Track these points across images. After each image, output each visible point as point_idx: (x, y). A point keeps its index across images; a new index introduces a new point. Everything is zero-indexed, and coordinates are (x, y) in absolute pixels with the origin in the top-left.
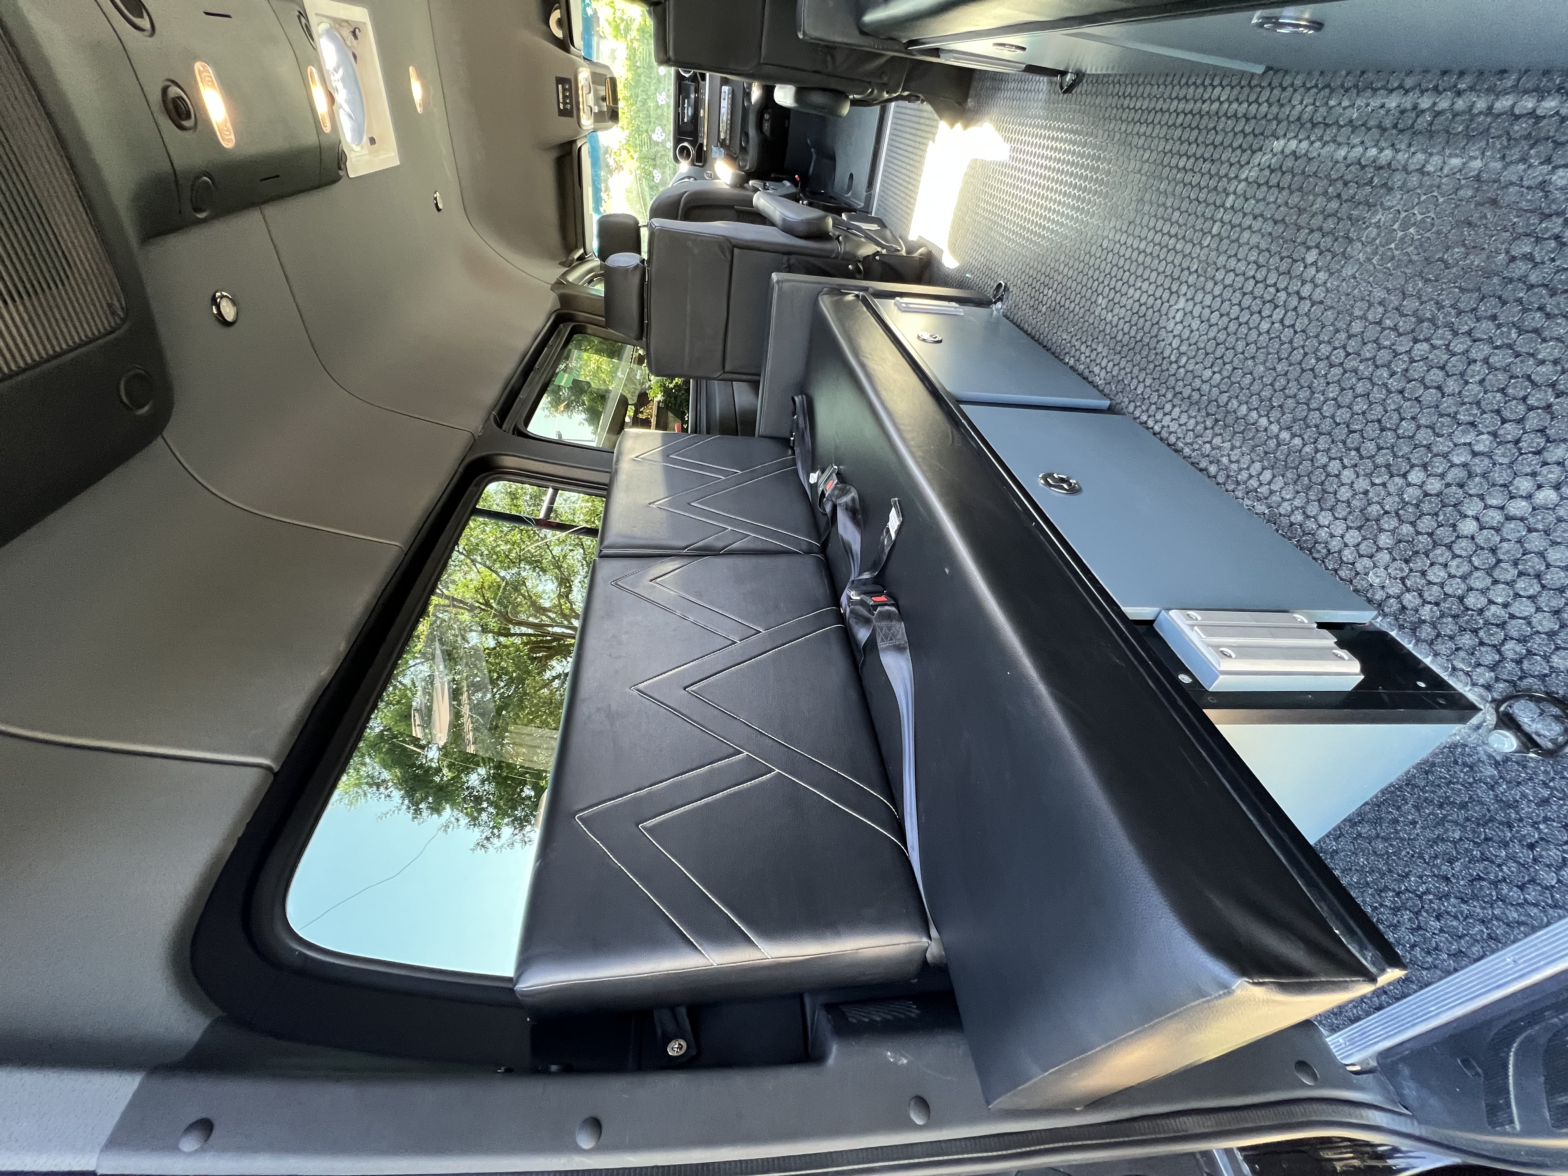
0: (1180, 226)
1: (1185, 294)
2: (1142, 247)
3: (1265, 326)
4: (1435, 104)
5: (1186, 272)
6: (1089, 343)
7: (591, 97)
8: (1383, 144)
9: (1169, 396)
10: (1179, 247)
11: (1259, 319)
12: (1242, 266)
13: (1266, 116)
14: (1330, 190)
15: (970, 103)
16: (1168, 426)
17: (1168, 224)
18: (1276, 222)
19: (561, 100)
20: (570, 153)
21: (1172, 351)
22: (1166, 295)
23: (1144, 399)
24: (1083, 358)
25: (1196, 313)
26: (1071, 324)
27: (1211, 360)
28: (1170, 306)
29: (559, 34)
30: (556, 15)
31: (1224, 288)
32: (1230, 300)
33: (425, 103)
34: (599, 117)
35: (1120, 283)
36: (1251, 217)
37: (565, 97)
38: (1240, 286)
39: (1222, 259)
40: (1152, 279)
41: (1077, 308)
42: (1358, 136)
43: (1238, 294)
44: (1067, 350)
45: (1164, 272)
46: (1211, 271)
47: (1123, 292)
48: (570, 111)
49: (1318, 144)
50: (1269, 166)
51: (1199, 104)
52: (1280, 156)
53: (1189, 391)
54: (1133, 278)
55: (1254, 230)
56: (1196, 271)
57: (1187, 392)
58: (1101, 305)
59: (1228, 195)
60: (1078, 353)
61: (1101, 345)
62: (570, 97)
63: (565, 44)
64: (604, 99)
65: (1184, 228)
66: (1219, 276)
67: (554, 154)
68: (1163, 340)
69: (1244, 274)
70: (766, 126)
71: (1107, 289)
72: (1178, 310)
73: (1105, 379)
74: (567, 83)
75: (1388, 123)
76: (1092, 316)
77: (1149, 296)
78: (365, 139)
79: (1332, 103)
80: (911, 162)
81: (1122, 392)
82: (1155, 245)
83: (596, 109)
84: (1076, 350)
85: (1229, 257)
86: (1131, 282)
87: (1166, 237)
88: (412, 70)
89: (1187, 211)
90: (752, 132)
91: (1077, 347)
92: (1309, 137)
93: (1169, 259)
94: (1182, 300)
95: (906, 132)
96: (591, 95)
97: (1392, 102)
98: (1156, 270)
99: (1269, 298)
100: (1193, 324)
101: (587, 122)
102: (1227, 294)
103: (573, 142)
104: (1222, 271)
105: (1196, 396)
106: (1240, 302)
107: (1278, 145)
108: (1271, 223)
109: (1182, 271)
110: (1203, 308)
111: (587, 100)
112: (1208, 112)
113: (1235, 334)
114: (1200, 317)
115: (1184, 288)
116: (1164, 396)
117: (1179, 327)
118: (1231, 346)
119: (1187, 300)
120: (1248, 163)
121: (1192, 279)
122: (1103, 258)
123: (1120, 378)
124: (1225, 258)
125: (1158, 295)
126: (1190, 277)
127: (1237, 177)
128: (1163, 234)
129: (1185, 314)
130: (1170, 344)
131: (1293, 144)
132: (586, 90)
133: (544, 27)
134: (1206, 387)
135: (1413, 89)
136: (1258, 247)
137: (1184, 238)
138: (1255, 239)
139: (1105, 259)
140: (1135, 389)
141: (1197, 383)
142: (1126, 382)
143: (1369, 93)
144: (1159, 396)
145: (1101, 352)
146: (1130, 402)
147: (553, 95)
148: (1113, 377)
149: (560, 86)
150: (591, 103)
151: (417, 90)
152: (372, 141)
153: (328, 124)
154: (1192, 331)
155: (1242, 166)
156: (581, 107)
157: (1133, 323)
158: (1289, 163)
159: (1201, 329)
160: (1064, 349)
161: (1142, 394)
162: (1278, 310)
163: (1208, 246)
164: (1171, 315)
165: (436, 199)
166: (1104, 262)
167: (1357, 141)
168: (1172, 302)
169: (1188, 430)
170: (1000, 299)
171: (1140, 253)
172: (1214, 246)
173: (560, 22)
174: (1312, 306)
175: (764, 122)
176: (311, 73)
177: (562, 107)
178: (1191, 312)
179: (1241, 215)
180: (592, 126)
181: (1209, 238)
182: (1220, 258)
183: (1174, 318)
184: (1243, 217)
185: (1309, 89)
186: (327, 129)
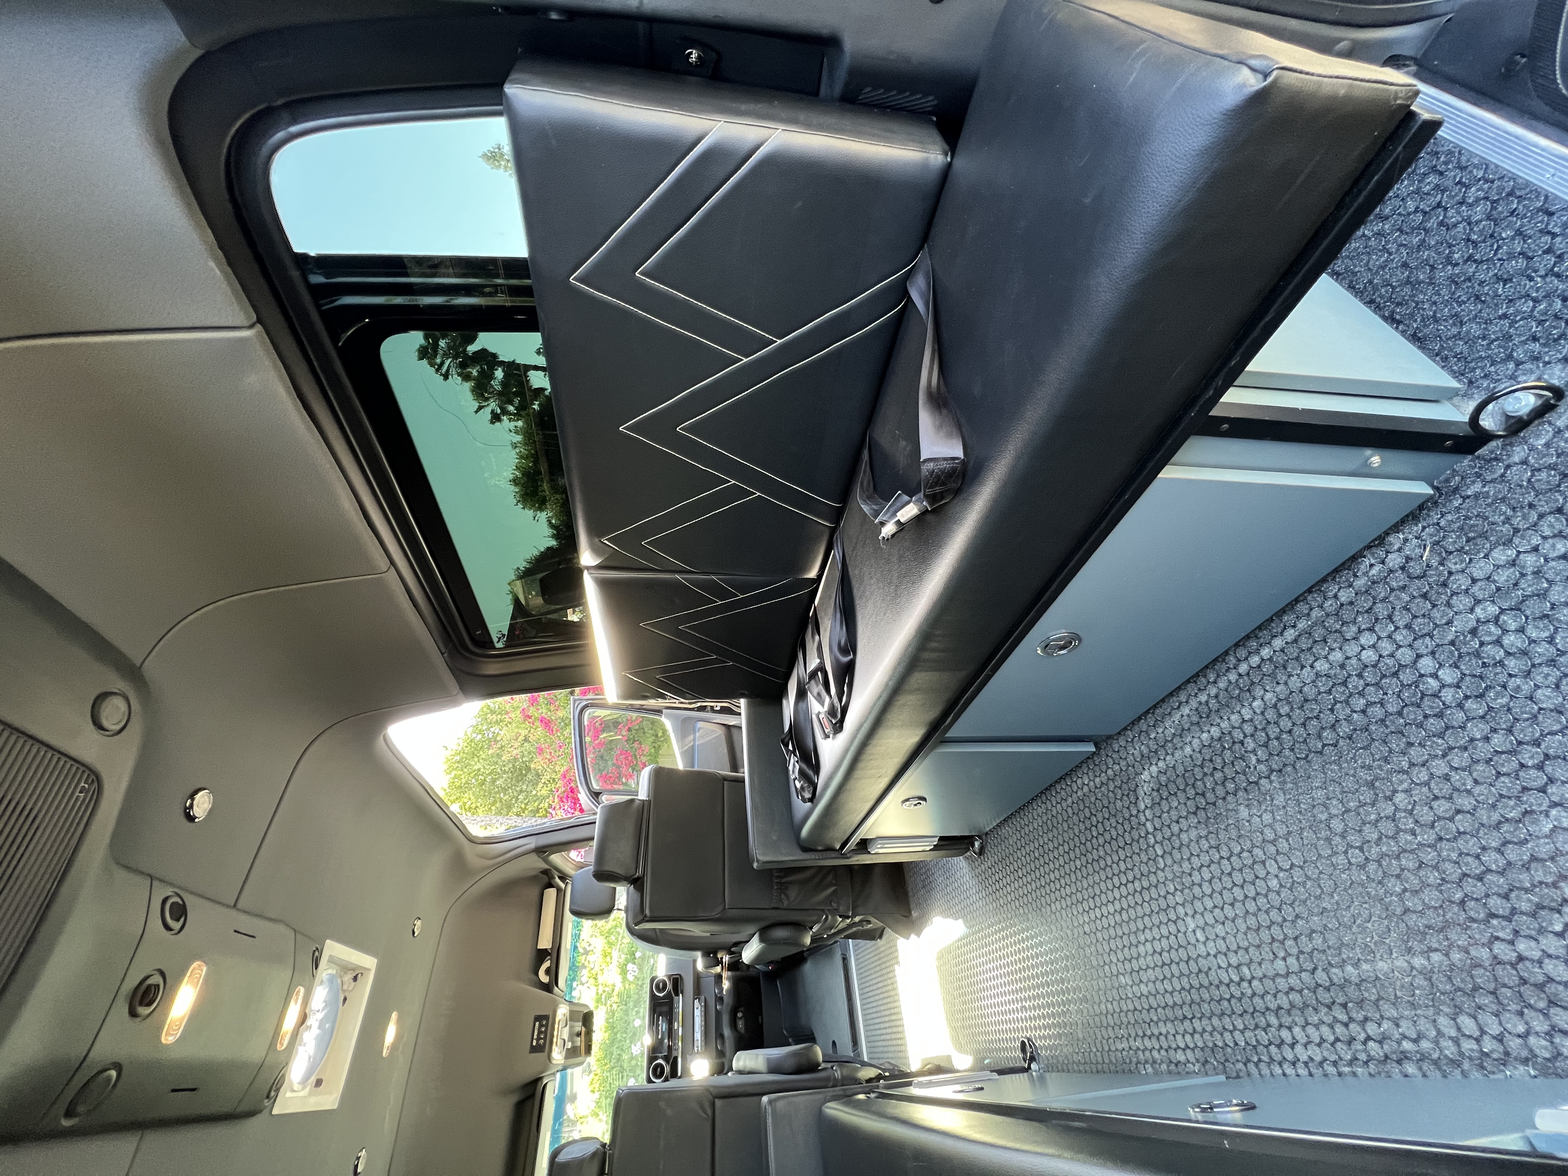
0: (1132, 870)
1: (1186, 914)
2: (1118, 907)
3: (1273, 884)
4: (1209, 695)
5: (1170, 897)
6: (1148, 1033)
7: (566, 1030)
8: (1206, 729)
9: (1273, 1021)
10: (1145, 884)
11: (1263, 882)
12: (1205, 859)
13: (1121, 770)
14: (1206, 770)
15: (914, 914)
16: (1311, 1059)
17: (1122, 875)
18: (1195, 813)
19: (535, 1037)
20: (532, 1096)
21: (1227, 971)
22: (1173, 928)
23: (1255, 1047)
24: (1155, 1054)
25: (1211, 921)
26: (1117, 1028)
27: (1268, 949)
28: (1185, 933)
29: (544, 978)
30: (546, 964)
31: (1210, 883)
32: (1225, 888)
33: (394, 1047)
34: (572, 1053)
35: (1126, 950)
36: (1174, 824)
37: (540, 1032)
38: (1220, 871)
39: (1186, 866)
40: (1149, 925)
41: (1109, 1006)
42: (1187, 737)
43: (1225, 879)
44: (1134, 1060)
45: (1152, 911)
46: (1187, 880)
47: (1135, 955)
48: (542, 1047)
49: (1168, 758)
50: (1153, 790)
51: (1074, 796)
52: (1152, 780)
53: (1285, 998)
54: (1132, 937)
55: (1185, 829)
56: (1176, 889)
57: (1283, 1000)
58: (1127, 984)
59: (1144, 825)
60: (1147, 1053)
61: (1161, 1024)
62: (545, 1032)
63: (548, 988)
64: (579, 1034)
65: (1136, 868)
66: (1196, 878)
67: (514, 1099)
68: (1210, 969)
69: (1213, 862)
70: (741, 1024)
71: (1120, 964)
72: (1194, 931)
73: (1198, 1061)
74: (545, 1021)
75: (1195, 719)
76: (1129, 1001)
77: (1159, 940)
78: (313, 1079)
79: (1152, 736)
80: (885, 995)
81: (1227, 1060)
82: (1126, 897)
83: (569, 1045)
84: (1143, 1051)
85: (1189, 859)
86: (1134, 942)
87: (1130, 885)
88: (394, 1016)
89: (1127, 857)
90: (727, 1032)
91: (1142, 1048)
92: (1159, 759)
93: (1147, 899)
94: (1189, 919)
95: (871, 974)
96: (567, 1030)
97: (1186, 710)
98: (1145, 915)
99: (1251, 861)
100: (1218, 931)
101: (558, 1055)
102: (1217, 886)
103: (540, 1079)
104: (1196, 873)
105: (1295, 997)
106: (1233, 882)
107: (1145, 776)
108: (1192, 816)
109: (1165, 898)
110: (1212, 912)
111: (562, 1033)
112: (1084, 795)
113: (1260, 910)
114: (1217, 921)
115: (1180, 910)
116: (1269, 1025)
117: (1211, 944)
118: (1269, 923)
119: (1193, 916)
120: (1138, 798)
121: (1179, 898)
122: (1094, 941)
123: (1211, 1045)
124: (1187, 863)
125: (1165, 933)
126: (1177, 898)
127: (1139, 811)
128: (1125, 885)
129: (1203, 929)
130: (1220, 967)
131: (1154, 769)
132: (562, 1024)
133: (533, 977)
134: (1293, 981)
135: (1188, 698)
136: (1201, 837)
137: (1142, 875)
138: (1193, 834)
139: (1097, 941)
140: (1236, 1044)
141: (1282, 983)
142: (1220, 1044)
143: (1168, 717)
144: (1265, 1030)
145: (1168, 1032)
146: (1245, 1064)
147: (527, 1031)
148: (1202, 1049)
149: (537, 1024)
150: (566, 1037)
151: (391, 1034)
152: (319, 1083)
153: (285, 1043)
154: (1224, 939)
155: (1136, 803)
156: (555, 1040)
157: (1169, 976)
158: (1163, 779)
159: (1229, 931)
160: (1131, 1062)
161: (1247, 1043)
162: (1267, 864)
163: (1166, 865)
164: (1193, 941)
165: (358, 1158)
166: (1098, 945)
167: (1189, 739)
168: (1183, 929)
169: (1332, 1044)
170: (1032, 1059)
171: (1120, 913)
172: (1169, 861)
173: (548, 972)
174: (1287, 840)
175: (738, 1020)
176: (299, 992)
177: (534, 1044)
178: (1206, 924)
179: (1166, 828)
180: (563, 1062)
181: (1161, 860)
182: (1184, 866)
183: (1198, 941)
184: (1170, 828)
185: (1132, 741)
186: (283, 1044)
